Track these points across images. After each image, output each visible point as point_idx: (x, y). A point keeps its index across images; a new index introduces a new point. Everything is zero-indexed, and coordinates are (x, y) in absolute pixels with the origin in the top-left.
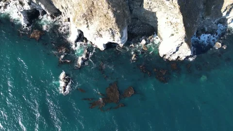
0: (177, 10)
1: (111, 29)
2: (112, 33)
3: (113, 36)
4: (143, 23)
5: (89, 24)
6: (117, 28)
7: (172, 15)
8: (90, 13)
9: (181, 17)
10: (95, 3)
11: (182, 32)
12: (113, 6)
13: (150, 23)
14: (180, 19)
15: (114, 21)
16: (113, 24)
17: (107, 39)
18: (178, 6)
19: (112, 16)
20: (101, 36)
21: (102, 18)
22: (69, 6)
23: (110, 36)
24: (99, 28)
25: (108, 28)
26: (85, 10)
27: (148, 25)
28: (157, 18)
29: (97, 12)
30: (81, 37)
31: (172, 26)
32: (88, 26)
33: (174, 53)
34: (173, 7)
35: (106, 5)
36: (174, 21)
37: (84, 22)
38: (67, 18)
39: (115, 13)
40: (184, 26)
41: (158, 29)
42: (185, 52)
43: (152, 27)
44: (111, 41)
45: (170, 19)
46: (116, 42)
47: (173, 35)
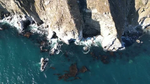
0: (111, 20)
1: (73, 30)
2: (73, 33)
3: (74, 35)
4: (91, 28)
5: (60, 28)
6: (76, 30)
7: (108, 22)
8: (61, 21)
9: (114, 23)
10: (64, 15)
11: (115, 32)
12: (74, 17)
14: (113, 25)
15: (75, 26)
16: (74, 28)
17: (70, 36)
18: (111, 17)
19: (73, 23)
20: (67, 35)
21: (67, 24)
22: (48, 18)
23: (72, 35)
24: (66, 30)
25: (71, 30)
26: (58, 20)
27: (95, 29)
28: (100, 25)
29: (65, 20)
30: (55, 36)
31: (109, 29)
32: (59, 29)
33: (111, 45)
34: (109, 18)
35: (70, 16)
36: (110, 26)
37: (57, 27)
38: (47, 25)
39: (75, 20)
40: (116, 28)
41: (101, 31)
42: (118, 45)
43: (97, 30)
44: (73, 38)
45: (108, 24)
46: (75, 38)
47: (110, 34)
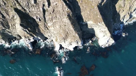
0: (104, 26)
1: (76, 41)
2: (77, 42)
3: (78, 43)
5: (66, 41)
6: (79, 40)
7: (102, 28)
8: (66, 36)
9: (106, 28)
10: (68, 32)
11: (109, 34)
12: (77, 32)
13: (91, 33)
14: (106, 29)
15: (78, 37)
17: (74, 45)
18: (104, 24)
19: (77, 36)
20: (71, 44)
21: (72, 37)
22: (52, 35)
23: (76, 44)
24: (71, 41)
25: (75, 41)
26: (64, 36)
27: (90, 33)
28: (94, 30)
29: (70, 35)
31: (103, 32)
32: (65, 42)
33: (107, 43)
34: (102, 25)
35: (74, 32)
36: (104, 30)
37: (63, 41)
38: (51, 40)
39: (78, 34)
40: (109, 31)
41: (96, 34)
42: (112, 42)
43: (92, 34)
44: (77, 45)
45: (102, 30)
46: (79, 45)
47: (104, 36)
